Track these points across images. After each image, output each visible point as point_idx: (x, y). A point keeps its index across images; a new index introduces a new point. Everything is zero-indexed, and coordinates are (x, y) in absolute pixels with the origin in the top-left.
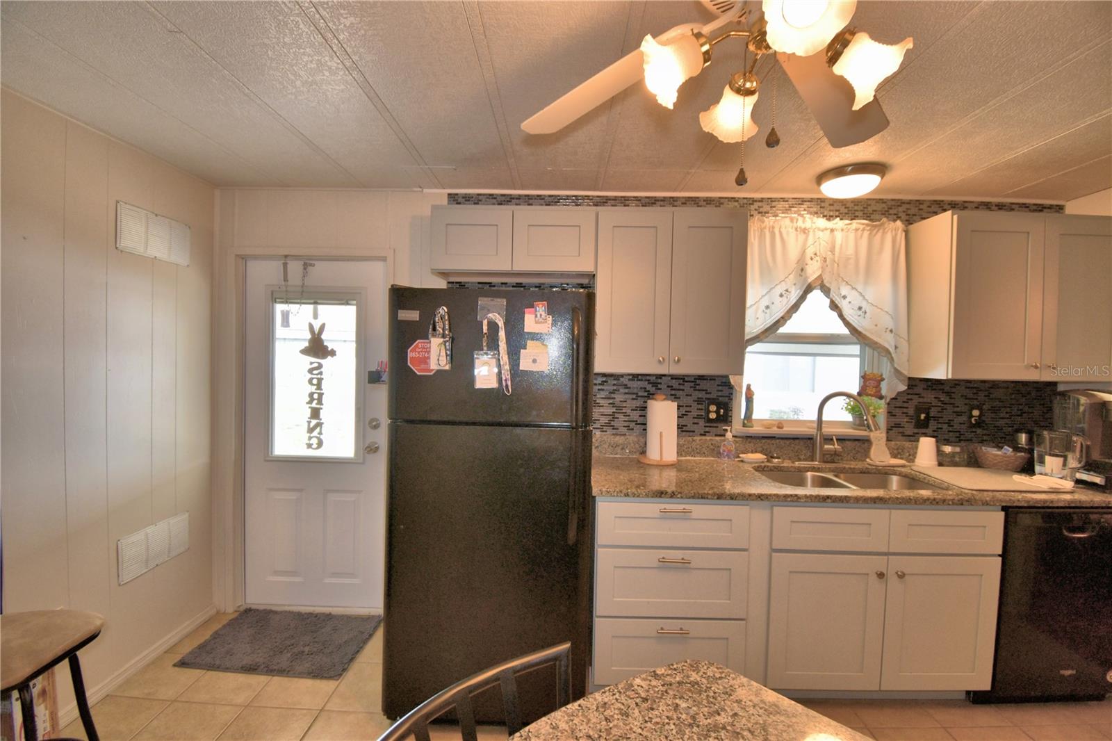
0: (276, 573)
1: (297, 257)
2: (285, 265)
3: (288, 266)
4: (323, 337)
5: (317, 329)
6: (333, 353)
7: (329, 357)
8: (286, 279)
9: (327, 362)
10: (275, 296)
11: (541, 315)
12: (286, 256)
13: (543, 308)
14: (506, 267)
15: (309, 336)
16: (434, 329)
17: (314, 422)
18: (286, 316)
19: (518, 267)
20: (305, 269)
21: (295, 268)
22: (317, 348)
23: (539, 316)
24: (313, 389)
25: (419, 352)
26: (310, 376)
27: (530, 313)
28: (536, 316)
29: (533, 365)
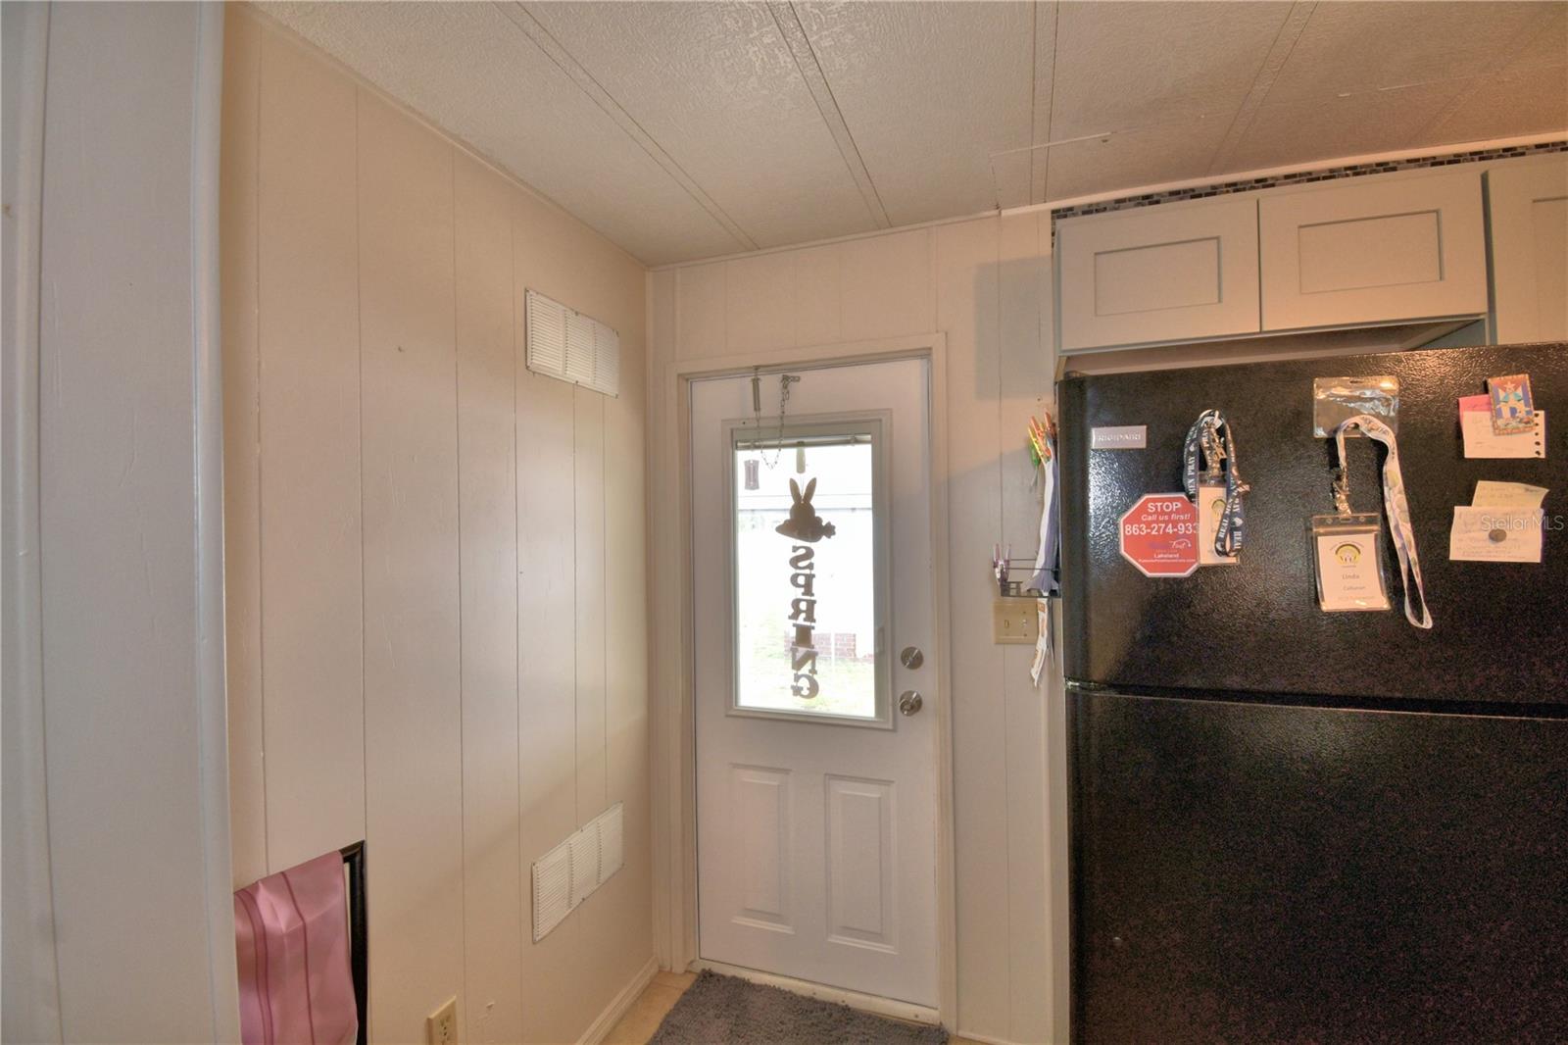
0: (750, 912)
1: (771, 369)
2: (756, 382)
3: (761, 384)
4: (815, 502)
5: (802, 491)
6: (829, 531)
7: (824, 538)
8: (757, 408)
9: (821, 546)
10: (736, 438)
11: (1513, 411)
12: (757, 368)
13: (1520, 392)
14: (1246, 325)
15: (790, 503)
16: (1203, 465)
17: (802, 651)
18: (752, 470)
19: (1281, 321)
20: (785, 387)
21: (770, 384)
22: (805, 523)
23: (1506, 413)
24: (799, 593)
25: (1149, 524)
26: (793, 571)
27: (1474, 408)
28: (1498, 414)
29: (1492, 546)
